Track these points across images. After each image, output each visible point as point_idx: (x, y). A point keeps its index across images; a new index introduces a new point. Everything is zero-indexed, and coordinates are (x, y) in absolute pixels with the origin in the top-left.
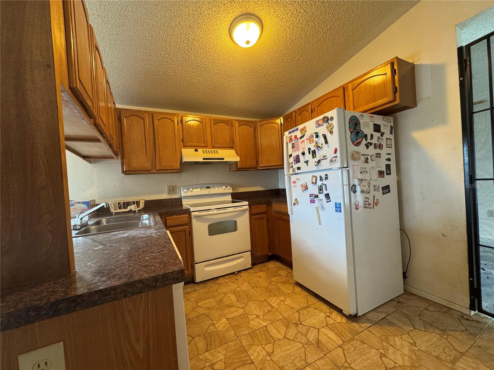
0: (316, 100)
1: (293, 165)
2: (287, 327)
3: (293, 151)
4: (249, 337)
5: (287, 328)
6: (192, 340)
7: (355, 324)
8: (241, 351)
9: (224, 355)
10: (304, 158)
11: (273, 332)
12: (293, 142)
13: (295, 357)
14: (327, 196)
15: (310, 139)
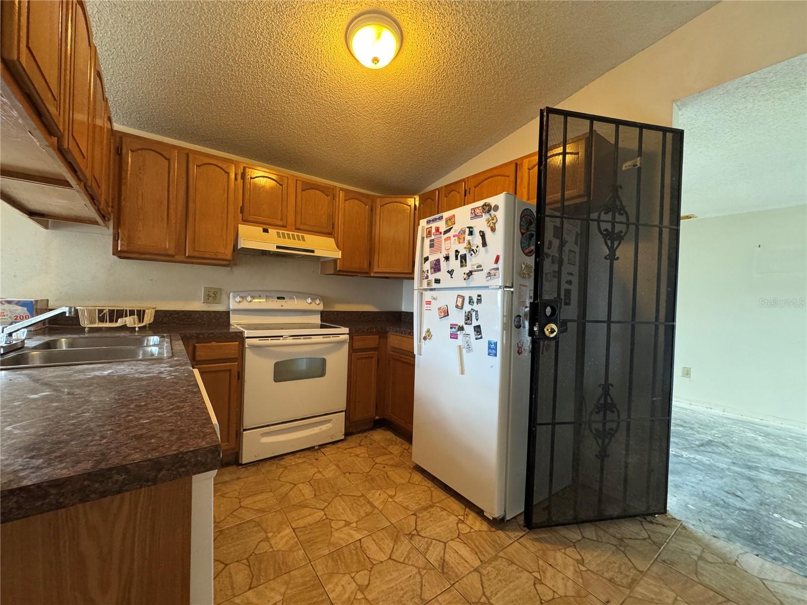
0: (474, 176)
1: (429, 274)
2: (396, 540)
3: (431, 253)
4: (330, 560)
5: (395, 542)
6: (224, 569)
7: (501, 533)
8: (313, 586)
9: (280, 593)
10: (448, 266)
11: (372, 548)
12: (433, 237)
13: (405, 591)
14: (478, 329)
15: (460, 236)
